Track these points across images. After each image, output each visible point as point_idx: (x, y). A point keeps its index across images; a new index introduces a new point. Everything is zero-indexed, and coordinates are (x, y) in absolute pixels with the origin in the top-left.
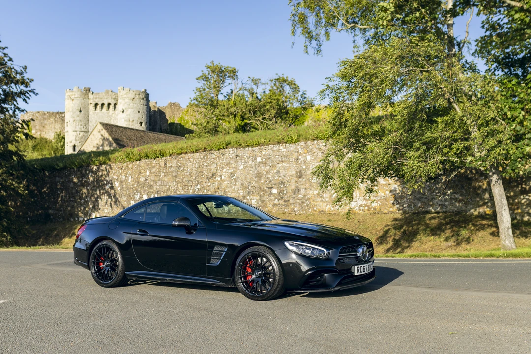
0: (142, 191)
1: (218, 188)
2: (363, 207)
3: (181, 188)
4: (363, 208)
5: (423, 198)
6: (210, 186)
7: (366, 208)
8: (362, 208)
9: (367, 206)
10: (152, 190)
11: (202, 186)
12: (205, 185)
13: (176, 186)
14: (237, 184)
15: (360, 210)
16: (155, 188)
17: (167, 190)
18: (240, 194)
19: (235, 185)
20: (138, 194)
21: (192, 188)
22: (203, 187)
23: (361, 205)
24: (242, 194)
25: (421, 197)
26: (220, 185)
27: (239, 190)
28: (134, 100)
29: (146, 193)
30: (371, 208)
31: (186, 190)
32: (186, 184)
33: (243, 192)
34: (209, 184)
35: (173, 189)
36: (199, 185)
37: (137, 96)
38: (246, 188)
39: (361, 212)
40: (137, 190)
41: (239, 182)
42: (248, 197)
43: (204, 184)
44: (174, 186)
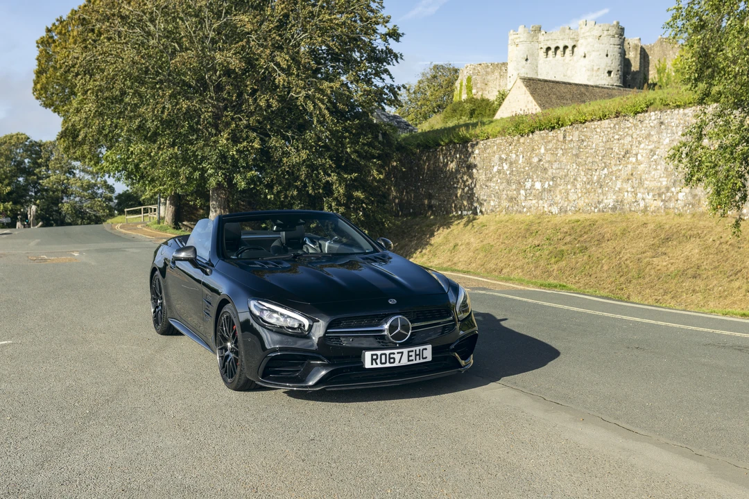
0: (535, 177)
1: (632, 174)
3: (583, 173)
6: (620, 170)
10: (547, 176)
11: (610, 170)
12: (614, 169)
13: (576, 170)
14: (659, 167)
16: (550, 173)
17: (565, 176)
18: (661, 184)
19: (656, 169)
20: (530, 180)
21: (597, 173)
22: (612, 172)
24: (664, 183)
26: (634, 168)
27: (660, 177)
28: (601, 38)
29: (539, 179)
31: (589, 177)
32: (590, 168)
33: (667, 181)
34: (620, 168)
35: (572, 174)
36: (606, 169)
37: (606, 33)
38: (671, 174)
40: (528, 174)
41: (661, 164)
42: (673, 189)
43: (613, 167)
44: (574, 170)
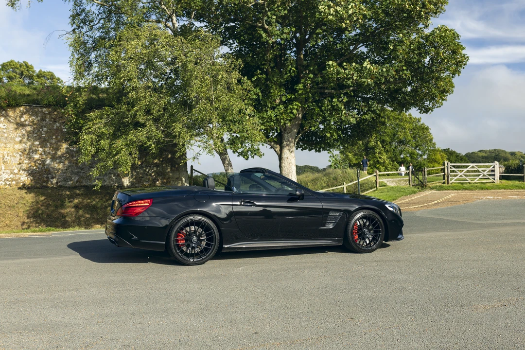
2: (9, 181)
4: (10, 183)
5: (81, 172)
7: (14, 182)
8: (8, 183)
9: (15, 180)
15: (6, 184)
23: (7, 180)
25: (78, 172)
30: (20, 183)
39: (7, 186)
